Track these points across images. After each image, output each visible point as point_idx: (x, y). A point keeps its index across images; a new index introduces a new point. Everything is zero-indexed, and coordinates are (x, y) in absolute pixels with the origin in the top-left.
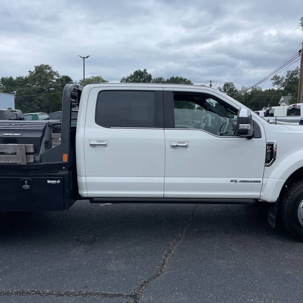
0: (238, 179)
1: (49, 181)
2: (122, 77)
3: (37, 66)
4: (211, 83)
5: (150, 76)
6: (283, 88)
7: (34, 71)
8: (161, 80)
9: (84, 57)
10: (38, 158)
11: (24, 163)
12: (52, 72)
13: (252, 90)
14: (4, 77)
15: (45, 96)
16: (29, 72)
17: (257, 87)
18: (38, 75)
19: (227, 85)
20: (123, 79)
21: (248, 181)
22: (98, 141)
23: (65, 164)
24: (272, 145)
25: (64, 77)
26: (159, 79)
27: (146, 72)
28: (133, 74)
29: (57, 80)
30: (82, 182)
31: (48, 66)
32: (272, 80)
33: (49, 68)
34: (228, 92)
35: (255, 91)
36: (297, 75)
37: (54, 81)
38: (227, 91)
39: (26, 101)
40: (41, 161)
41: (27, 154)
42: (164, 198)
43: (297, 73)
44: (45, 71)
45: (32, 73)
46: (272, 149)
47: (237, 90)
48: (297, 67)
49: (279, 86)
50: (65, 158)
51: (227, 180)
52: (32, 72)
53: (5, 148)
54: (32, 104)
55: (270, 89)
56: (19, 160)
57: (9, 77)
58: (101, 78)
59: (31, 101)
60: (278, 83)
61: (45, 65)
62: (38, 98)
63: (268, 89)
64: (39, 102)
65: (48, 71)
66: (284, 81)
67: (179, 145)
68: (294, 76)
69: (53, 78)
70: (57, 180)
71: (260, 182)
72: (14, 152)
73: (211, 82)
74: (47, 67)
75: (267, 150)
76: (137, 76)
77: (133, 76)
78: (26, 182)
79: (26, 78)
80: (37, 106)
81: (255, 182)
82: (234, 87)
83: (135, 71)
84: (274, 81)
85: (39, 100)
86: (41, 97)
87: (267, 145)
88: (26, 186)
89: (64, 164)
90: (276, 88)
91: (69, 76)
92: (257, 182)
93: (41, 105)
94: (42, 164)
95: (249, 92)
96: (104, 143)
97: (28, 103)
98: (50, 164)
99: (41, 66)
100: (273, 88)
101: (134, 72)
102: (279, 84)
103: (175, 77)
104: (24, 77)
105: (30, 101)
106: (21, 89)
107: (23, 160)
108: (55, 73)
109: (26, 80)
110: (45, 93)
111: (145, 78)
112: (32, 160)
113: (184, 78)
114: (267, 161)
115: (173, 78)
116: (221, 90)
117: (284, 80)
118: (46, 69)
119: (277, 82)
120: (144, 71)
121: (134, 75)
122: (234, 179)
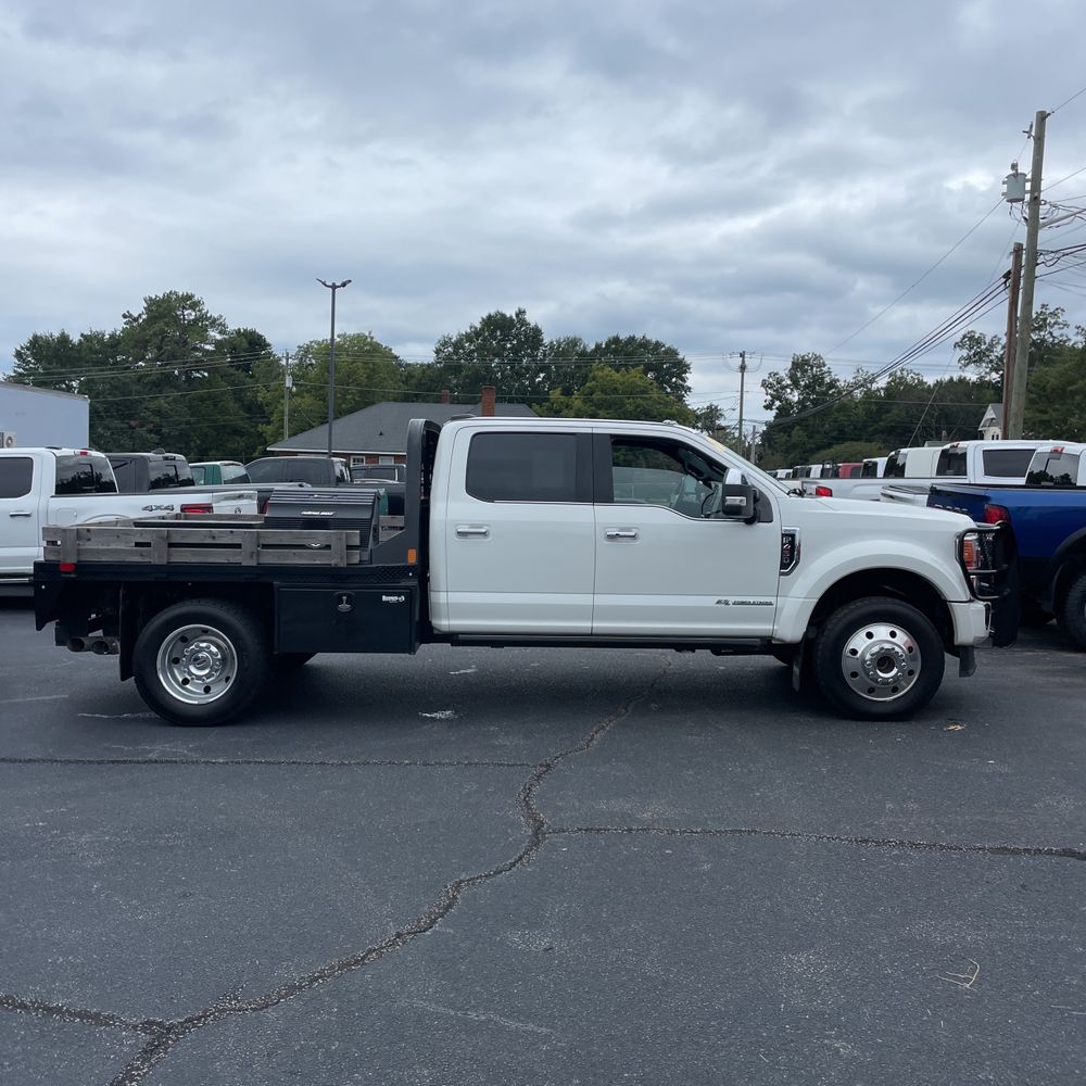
0: (732, 599)
1: (384, 598)
2: (440, 337)
3: (154, 297)
4: (743, 361)
5: (537, 332)
6: (995, 376)
7: (140, 315)
8: (576, 345)
9: (334, 284)
10: (366, 557)
11: (343, 564)
12: (203, 317)
13: (888, 383)
14: (39, 334)
15: (175, 400)
16: (124, 316)
17: (905, 373)
18: (156, 327)
19: (800, 365)
20: (446, 343)
21: (749, 603)
22: (472, 526)
23: (413, 567)
24: (793, 536)
25: (243, 334)
26: (568, 344)
27: (524, 320)
28: (479, 326)
29: (218, 344)
30: (439, 604)
31: (190, 297)
32: (958, 349)
33: (195, 305)
34: (806, 386)
35: (901, 384)
36: (1042, 333)
37: (208, 347)
38: (803, 383)
39: (112, 417)
40: (371, 561)
41: (349, 547)
42: (591, 635)
43: (1041, 326)
44: (179, 313)
45: (136, 320)
46: (792, 543)
47: (838, 380)
48: (1043, 306)
49: (984, 368)
50: (412, 557)
51: (710, 601)
52: (136, 316)
53: (310, 537)
54: (131, 427)
55: (952, 379)
56: (335, 559)
57: (57, 334)
58: (372, 338)
59: (131, 417)
60: (978, 358)
61: (181, 294)
62: (153, 405)
63: (947, 378)
64: (157, 420)
65: (190, 315)
66: (998, 351)
67: (621, 533)
68: (1034, 337)
69: (205, 340)
70: (399, 596)
71: (771, 604)
72: (325, 543)
73: (742, 355)
74: (188, 301)
75: (783, 545)
76: (494, 331)
77: (477, 334)
78: (344, 598)
79: (112, 336)
80: (150, 431)
81: (761, 604)
82: (825, 369)
83: (485, 317)
84: (965, 352)
85: (158, 412)
86: (162, 403)
87: (783, 535)
88: (345, 607)
89: (411, 568)
90: (972, 374)
91: (259, 331)
92: (767, 604)
93: (164, 430)
94: (374, 566)
95: (878, 390)
96: (483, 531)
97: (117, 423)
98: (388, 567)
99: (167, 299)
100: (964, 375)
101: (483, 320)
102: (981, 360)
103: (623, 336)
104: (107, 333)
105: (123, 417)
106: (96, 374)
107: (342, 558)
108: (214, 322)
109: (115, 343)
110: (178, 389)
111: (519, 340)
112: (356, 560)
113: (654, 341)
114: (784, 566)
115: (616, 340)
116: (782, 380)
117: (999, 347)
118: (184, 308)
119: (975, 355)
120: (517, 315)
121: (481, 329)
122: (723, 598)
